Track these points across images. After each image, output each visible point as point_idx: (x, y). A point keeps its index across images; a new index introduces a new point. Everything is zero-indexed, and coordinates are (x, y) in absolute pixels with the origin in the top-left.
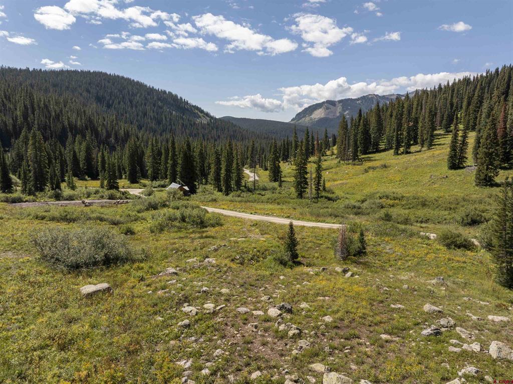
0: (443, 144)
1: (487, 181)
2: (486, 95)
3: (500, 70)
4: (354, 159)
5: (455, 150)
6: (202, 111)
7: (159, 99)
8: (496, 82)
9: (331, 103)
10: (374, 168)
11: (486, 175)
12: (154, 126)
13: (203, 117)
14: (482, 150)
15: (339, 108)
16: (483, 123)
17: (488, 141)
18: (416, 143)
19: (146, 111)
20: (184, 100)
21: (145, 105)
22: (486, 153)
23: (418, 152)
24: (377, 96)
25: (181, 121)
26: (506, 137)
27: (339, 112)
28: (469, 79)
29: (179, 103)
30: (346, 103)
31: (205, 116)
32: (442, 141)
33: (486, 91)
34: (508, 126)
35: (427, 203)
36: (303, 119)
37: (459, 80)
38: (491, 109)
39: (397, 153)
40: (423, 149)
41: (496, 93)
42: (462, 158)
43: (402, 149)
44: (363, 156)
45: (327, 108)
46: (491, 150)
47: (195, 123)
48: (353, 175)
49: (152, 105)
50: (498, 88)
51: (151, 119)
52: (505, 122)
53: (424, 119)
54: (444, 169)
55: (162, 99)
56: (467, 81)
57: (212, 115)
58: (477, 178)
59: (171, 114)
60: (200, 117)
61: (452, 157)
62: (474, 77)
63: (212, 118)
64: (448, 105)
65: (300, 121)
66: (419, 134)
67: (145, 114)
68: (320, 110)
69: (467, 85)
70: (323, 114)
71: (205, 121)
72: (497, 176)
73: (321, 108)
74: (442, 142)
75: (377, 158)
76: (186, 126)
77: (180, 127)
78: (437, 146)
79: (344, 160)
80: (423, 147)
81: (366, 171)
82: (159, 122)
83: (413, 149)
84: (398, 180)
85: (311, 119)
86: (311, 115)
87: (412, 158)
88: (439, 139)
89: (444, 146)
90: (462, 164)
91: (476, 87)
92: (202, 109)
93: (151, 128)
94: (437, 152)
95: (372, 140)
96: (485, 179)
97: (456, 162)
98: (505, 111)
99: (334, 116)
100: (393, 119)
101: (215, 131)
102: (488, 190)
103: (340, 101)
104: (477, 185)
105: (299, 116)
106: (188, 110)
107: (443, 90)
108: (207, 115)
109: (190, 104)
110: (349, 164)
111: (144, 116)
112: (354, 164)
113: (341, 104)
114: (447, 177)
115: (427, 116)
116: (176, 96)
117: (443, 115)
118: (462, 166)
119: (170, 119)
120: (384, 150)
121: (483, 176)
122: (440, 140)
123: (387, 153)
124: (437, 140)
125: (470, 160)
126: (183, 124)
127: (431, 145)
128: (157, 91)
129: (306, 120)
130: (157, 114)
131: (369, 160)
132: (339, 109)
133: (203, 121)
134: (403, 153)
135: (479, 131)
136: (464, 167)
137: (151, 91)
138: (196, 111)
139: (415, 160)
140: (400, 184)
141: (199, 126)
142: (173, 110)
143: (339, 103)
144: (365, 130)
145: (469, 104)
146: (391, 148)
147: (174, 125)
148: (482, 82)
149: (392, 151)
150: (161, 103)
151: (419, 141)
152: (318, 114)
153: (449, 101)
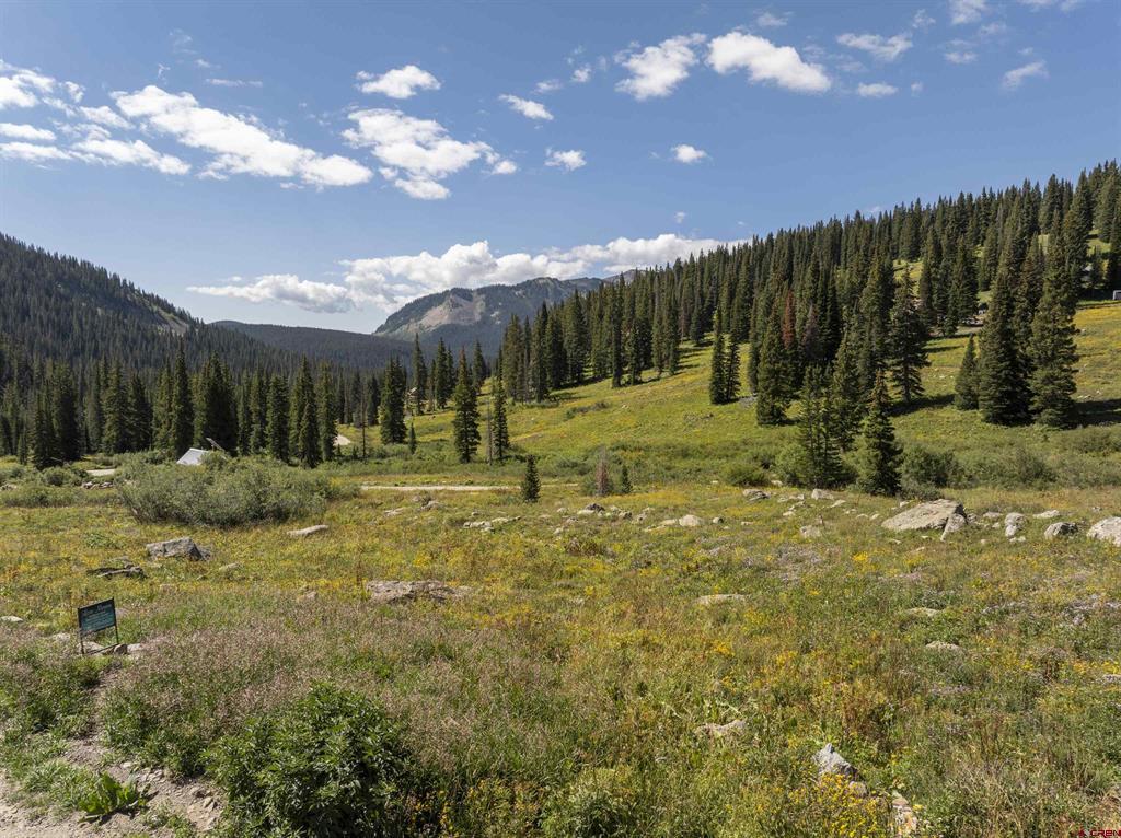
0: (696, 366)
1: (774, 416)
2: (757, 281)
3: (775, 237)
4: (541, 398)
5: (719, 371)
6: (170, 309)
7: (60, 279)
8: (770, 259)
9: (461, 294)
10: (583, 411)
11: (773, 407)
12: (50, 342)
13: (171, 322)
14: (763, 366)
15: (479, 304)
16: (760, 324)
17: (772, 351)
18: (649, 366)
19: (28, 307)
20: (124, 281)
21: (24, 290)
22: (769, 371)
23: (654, 380)
24: (554, 280)
25: (120, 331)
26: (795, 347)
27: (481, 313)
28: (726, 251)
29: (111, 290)
30: (492, 294)
31: (176, 318)
32: (692, 360)
33: (757, 273)
34: (797, 330)
35: (690, 452)
36: (404, 327)
37: (711, 253)
38: (771, 302)
39: (619, 382)
40: (663, 375)
41: (772, 276)
42: (734, 385)
43: (626, 377)
44: (557, 392)
45: (455, 305)
46: (777, 366)
47: (154, 337)
48: (548, 424)
49: (42, 292)
50: (775, 268)
51: (42, 325)
52: (793, 321)
53: (660, 322)
54: (705, 404)
55: (66, 277)
56: (722, 254)
57: (194, 316)
58: (759, 413)
59: (95, 314)
60: (166, 323)
61: (717, 383)
62: (734, 248)
63: (194, 323)
64: (697, 297)
65: (398, 330)
66: (654, 349)
67: (25, 313)
68: (440, 308)
69: (724, 263)
70: (446, 317)
71: (179, 330)
72: (788, 407)
73: (441, 304)
74: (693, 363)
75: (582, 394)
76: (134, 342)
77: (118, 344)
78: (686, 369)
79: (522, 401)
80: (661, 372)
81: (570, 416)
82: (63, 333)
83: (646, 375)
84: (632, 425)
85: (421, 328)
86: (420, 320)
87: (647, 390)
88: (687, 357)
89: (697, 369)
90: (733, 394)
91: (739, 267)
92: (169, 302)
93: (44, 347)
94: (688, 379)
95: (569, 362)
96: (772, 413)
97: (723, 393)
98: (791, 304)
99: (470, 320)
100: (605, 323)
101: (206, 353)
102: (777, 431)
103: (481, 291)
104: (760, 424)
105: (395, 320)
106: (133, 304)
107: (685, 270)
108: (182, 316)
109: (139, 292)
110: (532, 407)
111: (23, 320)
112: (543, 407)
113: (483, 296)
114: (712, 415)
115: (665, 316)
116: (103, 272)
117: (690, 316)
118: (732, 398)
119: (93, 326)
120: (593, 380)
121: (768, 409)
122: (690, 359)
123: (598, 384)
124: (685, 360)
125: (745, 389)
126: (125, 339)
127: (676, 369)
128: (53, 261)
129: (410, 330)
130: (58, 314)
131: (570, 398)
132: (479, 307)
133: (173, 331)
134: (628, 383)
135: (756, 338)
136: (737, 400)
137: (37, 258)
138: (155, 308)
139: (653, 394)
140: (635, 432)
141: (165, 341)
142: (96, 306)
143: (479, 294)
144: (555, 342)
145: (732, 296)
146: (605, 376)
147: (103, 339)
148: (749, 257)
149: (608, 382)
150: (65, 287)
151: (654, 360)
152: (436, 317)
153: (696, 292)
